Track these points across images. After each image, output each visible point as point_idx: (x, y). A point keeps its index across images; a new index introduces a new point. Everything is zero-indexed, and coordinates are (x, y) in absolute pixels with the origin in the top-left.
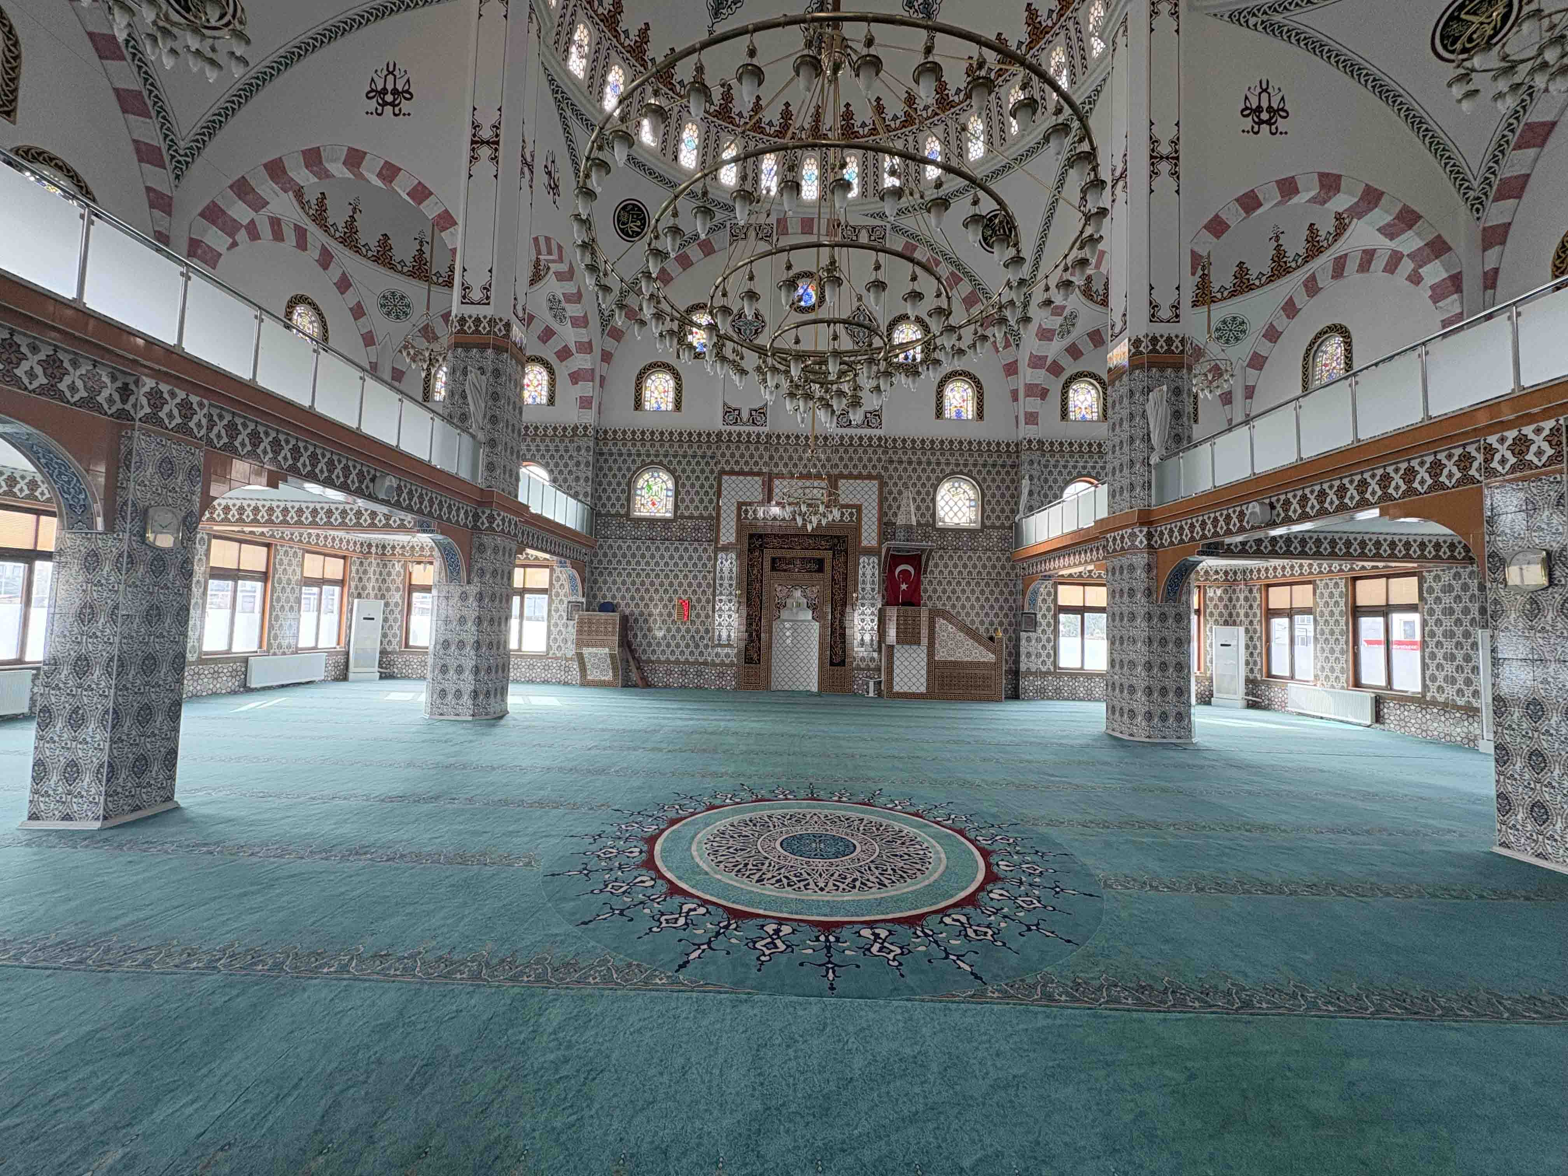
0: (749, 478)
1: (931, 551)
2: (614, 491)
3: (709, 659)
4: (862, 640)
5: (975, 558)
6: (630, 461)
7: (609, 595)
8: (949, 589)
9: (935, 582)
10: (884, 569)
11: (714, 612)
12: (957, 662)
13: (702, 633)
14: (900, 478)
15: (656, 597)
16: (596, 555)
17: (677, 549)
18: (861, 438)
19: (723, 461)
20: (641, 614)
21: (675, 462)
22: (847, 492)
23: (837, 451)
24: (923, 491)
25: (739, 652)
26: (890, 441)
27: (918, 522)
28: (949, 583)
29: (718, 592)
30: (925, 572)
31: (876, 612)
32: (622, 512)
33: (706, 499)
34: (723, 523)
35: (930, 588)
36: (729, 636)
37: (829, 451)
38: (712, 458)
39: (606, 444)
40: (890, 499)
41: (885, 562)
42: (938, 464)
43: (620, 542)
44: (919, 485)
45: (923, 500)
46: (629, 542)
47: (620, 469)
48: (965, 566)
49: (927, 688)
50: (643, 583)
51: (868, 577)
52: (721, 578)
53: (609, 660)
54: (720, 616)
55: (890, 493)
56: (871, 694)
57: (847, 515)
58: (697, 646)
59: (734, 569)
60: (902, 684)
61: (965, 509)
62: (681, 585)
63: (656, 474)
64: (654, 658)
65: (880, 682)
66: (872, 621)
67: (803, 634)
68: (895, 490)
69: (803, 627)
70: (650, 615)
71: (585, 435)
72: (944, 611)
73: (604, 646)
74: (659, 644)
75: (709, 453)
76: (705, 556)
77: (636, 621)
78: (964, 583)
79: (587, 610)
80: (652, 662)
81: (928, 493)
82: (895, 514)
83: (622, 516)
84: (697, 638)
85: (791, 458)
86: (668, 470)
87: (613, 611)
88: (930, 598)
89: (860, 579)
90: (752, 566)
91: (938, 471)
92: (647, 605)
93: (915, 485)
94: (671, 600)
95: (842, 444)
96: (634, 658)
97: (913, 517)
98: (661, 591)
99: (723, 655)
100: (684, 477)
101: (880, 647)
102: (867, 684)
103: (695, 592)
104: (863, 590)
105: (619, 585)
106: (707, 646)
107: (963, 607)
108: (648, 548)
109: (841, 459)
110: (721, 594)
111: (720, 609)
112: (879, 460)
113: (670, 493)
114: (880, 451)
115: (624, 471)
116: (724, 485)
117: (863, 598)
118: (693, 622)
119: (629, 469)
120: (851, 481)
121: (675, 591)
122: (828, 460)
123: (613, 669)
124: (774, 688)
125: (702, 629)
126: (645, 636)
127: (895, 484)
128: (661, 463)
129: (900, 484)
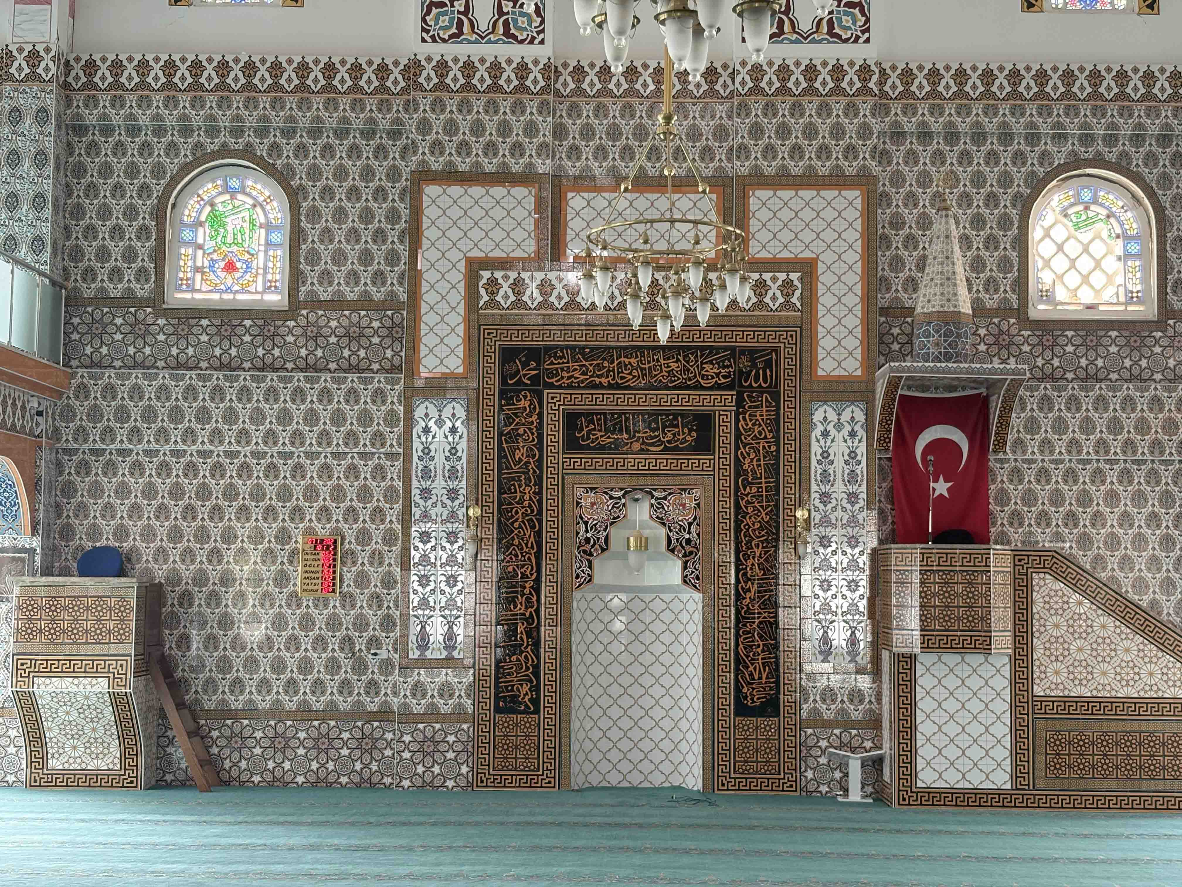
0: (498, 191)
1: (1016, 384)
2: (117, 232)
3: (395, 702)
4: (825, 640)
5: (1142, 404)
6: (159, 149)
7: (107, 528)
8: (1070, 492)
9: (1029, 475)
10: (883, 440)
11: (406, 567)
12: (1100, 701)
13: (374, 629)
14: (924, 180)
15: (243, 530)
16: (68, 414)
17: (298, 394)
18: (811, 71)
19: (424, 147)
20: (201, 579)
21: (288, 150)
22: (775, 225)
23: (744, 109)
24: (991, 216)
25: (478, 679)
26: (894, 78)
27: (977, 306)
28: (1071, 475)
29: (417, 512)
30: (1001, 444)
31: (864, 560)
32: (143, 290)
33: (379, 252)
34: (428, 318)
35: (1015, 491)
36: (450, 636)
37: (721, 110)
38: (395, 134)
39: (91, 102)
40: (898, 241)
41: (885, 421)
42: (1033, 138)
43: (136, 377)
44: (978, 200)
45: (991, 242)
46: (164, 377)
47: (132, 171)
48: (1115, 426)
49: (1015, 776)
50: (203, 493)
51: (839, 464)
52: (426, 473)
53: (108, 712)
54: (424, 580)
55: (897, 223)
56: (855, 795)
57: (774, 289)
58: (360, 667)
59: (462, 446)
60: (940, 764)
61: (1111, 264)
62: (311, 494)
63: (234, 183)
64: (237, 703)
65: (879, 761)
66: (853, 585)
67: (658, 627)
68: (910, 216)
69: (658, 606)
70: (226, 580)
71: (33, 77)
72: (1056, 554)
73: (96, 674)
74: (251, 663)
75: (384, 122)
76: (378, 413)
77: (186, 598)
78: (1112, 476)
79: (47, 572)
80: (235, 715)
81: (1004, 223)
82: (912, 284)
83: (140, 303)
84: (360, 645)
85: (614, 133)
86: (271, 171)
87: (121, 573)
88: (1016, 518)
89: (816, 468)
90: (512, 437)
91: (1033, 158)
92: (215, 555)
93: (965, 199)
94: (283, 537)
95: (757, 90)
96: (180, 705)
97: (963, 291)
98: (257, 513)
99: (432, 690)
100: (314, 193)
101: (876, 660)
102: (843, 766)
103: (351, 513)
104: (825, 497)
105: (136, 496)
106: (386, 666)
107: (1113, 542)
108: (218, 393)
109: (756, 131)
110: (425, 516)
111: (425, 559)
112: (864, 132)
113: (276, 237)
114: (865, 107)
115: (145, 176)
116: (430, 212)
117: (825, 521)
118: (348, 600)
119: (158, 171)
120: (786, 194)
121: (297, 513)
122: (721, 133)
123: (122, 737)
124: (577, 781)
125: (373, 617)
126: (211, 641)
127: (911, 198)
128: (248, 153)
129: (925, 199)
